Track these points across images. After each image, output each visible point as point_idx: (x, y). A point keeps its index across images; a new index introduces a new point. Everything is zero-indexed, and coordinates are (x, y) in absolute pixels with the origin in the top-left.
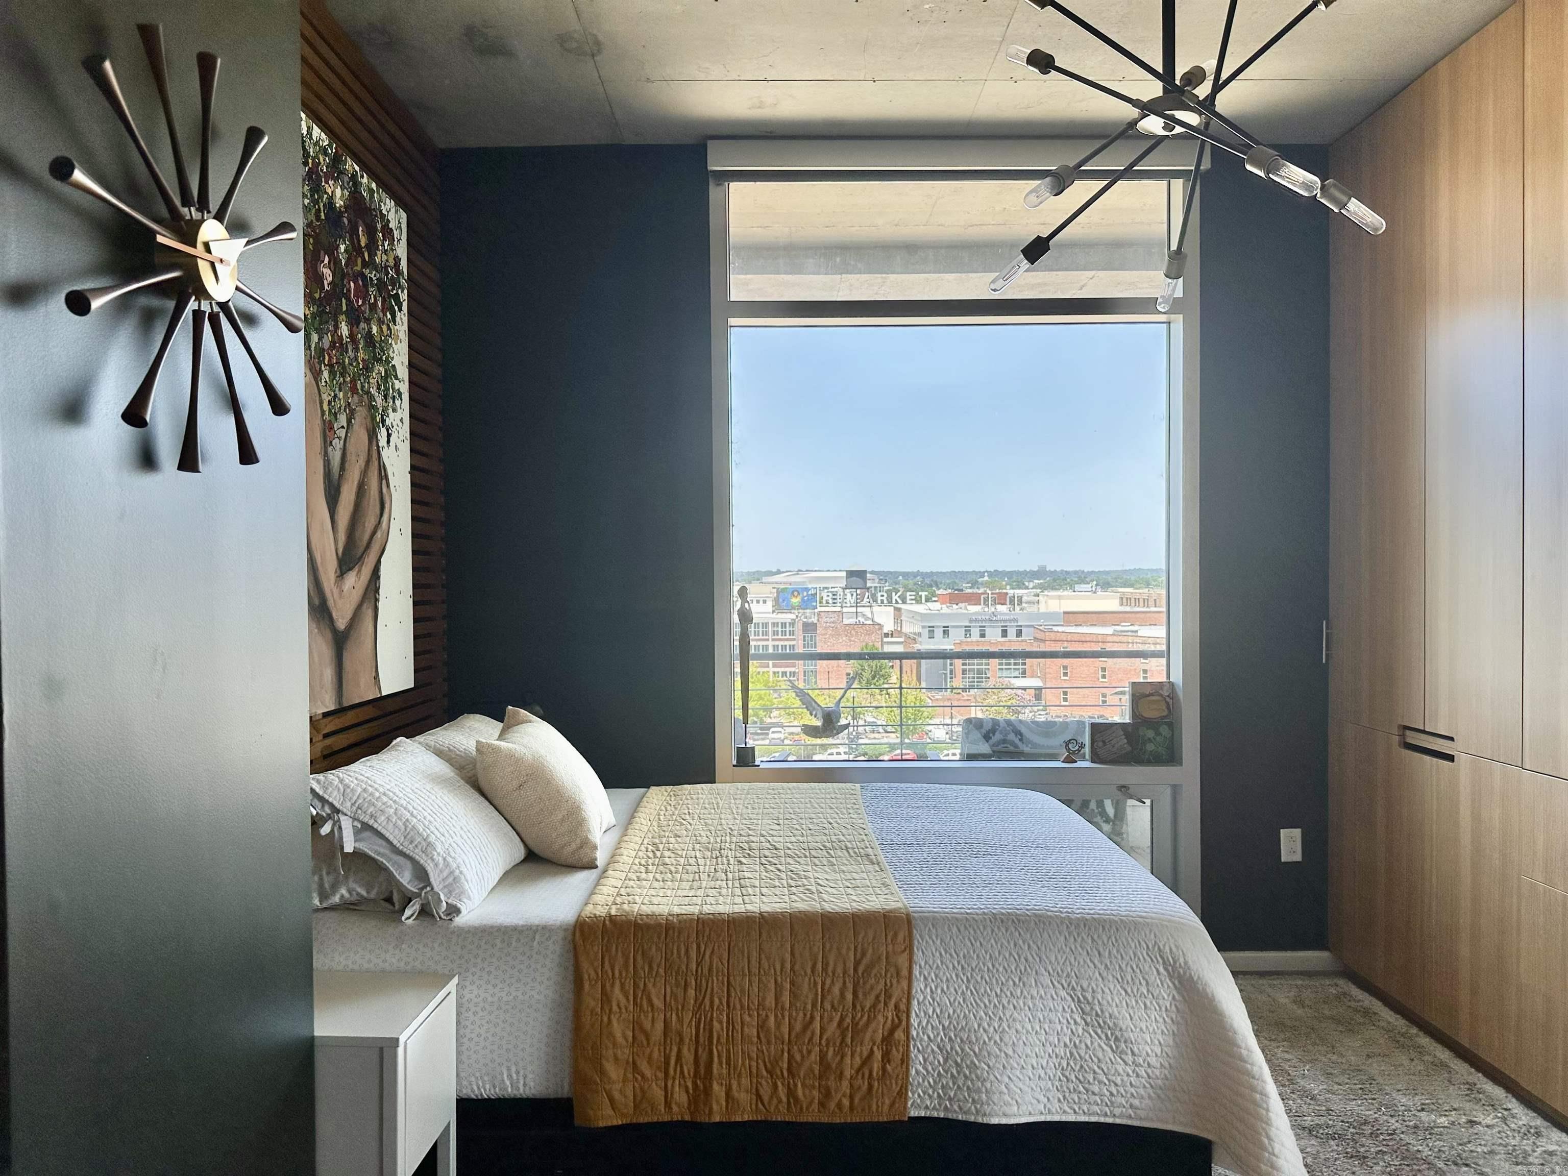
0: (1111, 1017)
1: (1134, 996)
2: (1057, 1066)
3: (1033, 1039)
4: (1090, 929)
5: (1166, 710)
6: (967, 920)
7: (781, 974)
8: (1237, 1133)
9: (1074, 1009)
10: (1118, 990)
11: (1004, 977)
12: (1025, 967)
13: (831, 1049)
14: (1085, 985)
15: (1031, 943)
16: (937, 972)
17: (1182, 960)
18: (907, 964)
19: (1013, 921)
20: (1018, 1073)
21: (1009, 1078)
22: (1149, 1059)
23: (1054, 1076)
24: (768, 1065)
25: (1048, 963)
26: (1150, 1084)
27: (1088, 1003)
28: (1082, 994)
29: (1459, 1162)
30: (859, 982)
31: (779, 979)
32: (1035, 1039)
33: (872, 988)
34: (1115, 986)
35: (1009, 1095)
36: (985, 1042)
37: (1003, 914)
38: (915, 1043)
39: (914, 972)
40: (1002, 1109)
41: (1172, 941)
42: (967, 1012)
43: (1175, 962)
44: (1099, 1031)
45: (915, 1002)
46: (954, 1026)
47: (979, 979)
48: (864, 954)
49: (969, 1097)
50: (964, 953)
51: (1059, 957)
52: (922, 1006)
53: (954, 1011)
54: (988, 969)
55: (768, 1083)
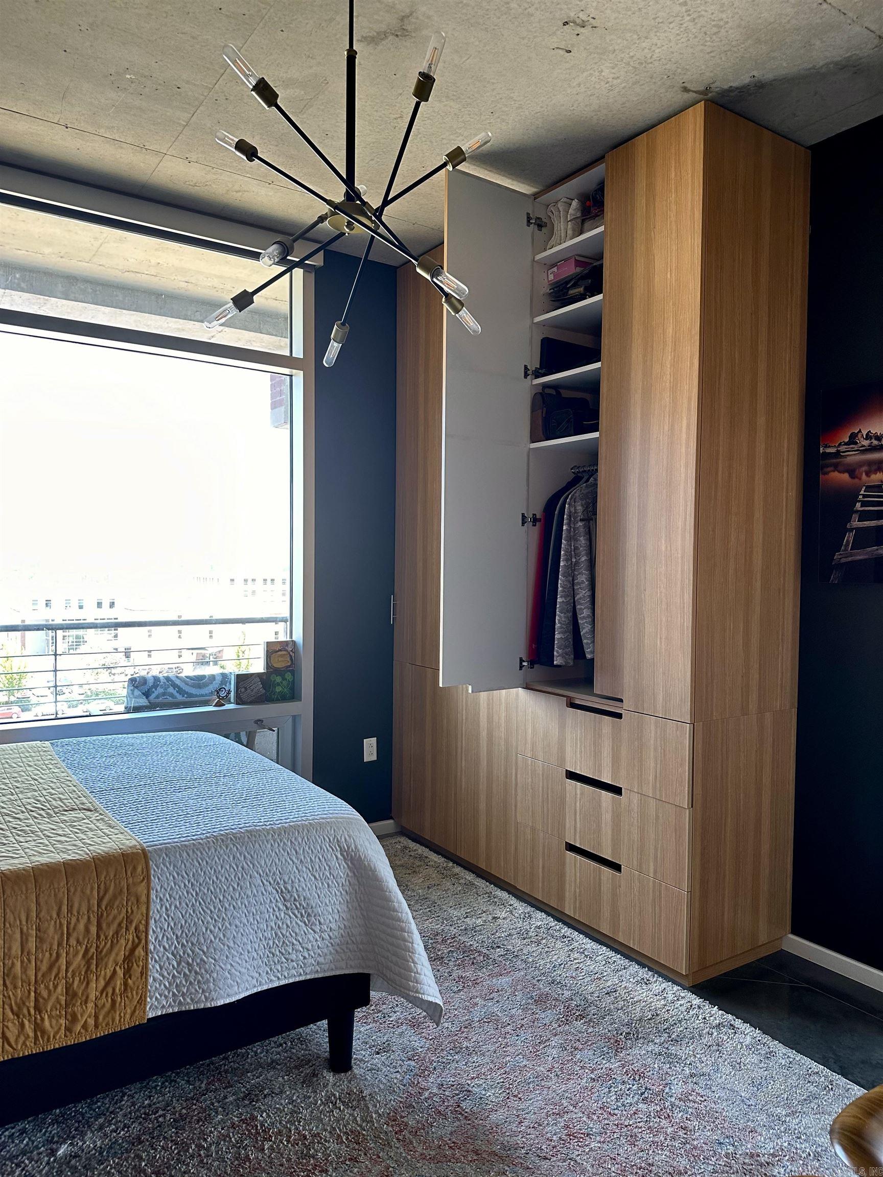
0: (305, 899)
1: (321, 879)
2: (266, 947)
3: (249, 930)
4: (289, 834)
5: (290, 661)
6: (194, 844)
7: (27, 923)
8: (392, 965)
9: (279, 899)
10: (310, 877)
11: (226, 886)
12: (242, 874)
13: (77, 979)
14: (286, 880)
15: (247, 854)
16: (171, 893)
17: (353, 846)
18: (145, 892)
19: (231, 839)
20: (237, 959)
21: (231, 965)
22: (331, 925)
23: (264, 955)
24: (15, 1008)
25: (259, 867)
26: (332, 944)
27: (289, 892)
28: (284, 887)
29: (495, 946)
30: (102, 915)
31: (25, 928)
32: (250, 929)
33: (115, 918)
34: (307, 875)
35: (231, 979)
36: (211, 941)
37: (222, 835)
38: (152, 956)
39: (152, 896)
40: (227, 991)
41: (346, 833)
42: (196, 920)
43: (348, 848)
44: (296, 912)
45: (152, 922)
46: (186, 934)
47: (206, 891)
48: (106, 891)
49: (199, 989)
50: (193, 872)
51: (267, 860)
52: (159, 924)
53: (186, 922)
54: (213, 881)
55: (15, 1024)
